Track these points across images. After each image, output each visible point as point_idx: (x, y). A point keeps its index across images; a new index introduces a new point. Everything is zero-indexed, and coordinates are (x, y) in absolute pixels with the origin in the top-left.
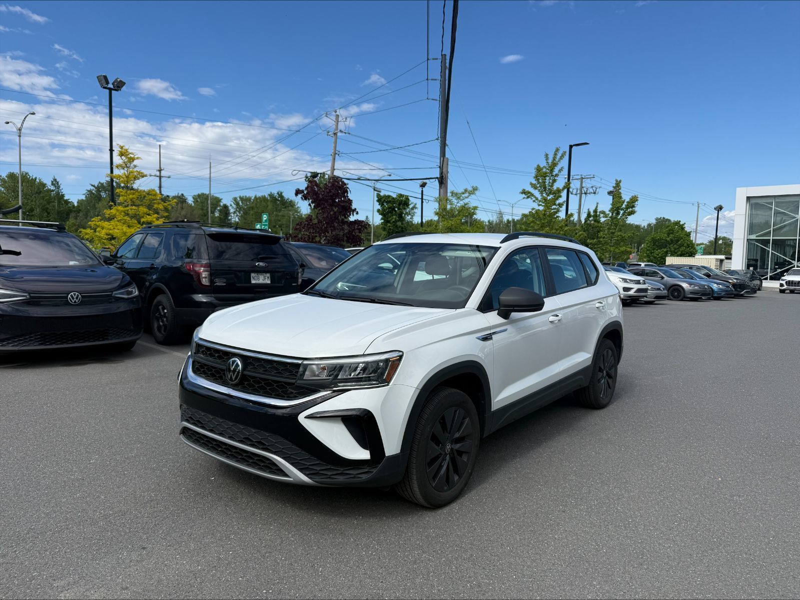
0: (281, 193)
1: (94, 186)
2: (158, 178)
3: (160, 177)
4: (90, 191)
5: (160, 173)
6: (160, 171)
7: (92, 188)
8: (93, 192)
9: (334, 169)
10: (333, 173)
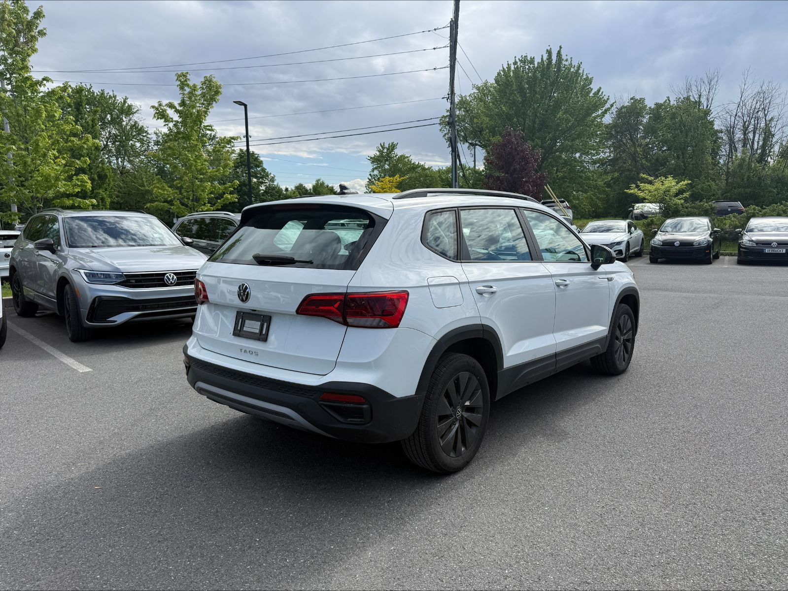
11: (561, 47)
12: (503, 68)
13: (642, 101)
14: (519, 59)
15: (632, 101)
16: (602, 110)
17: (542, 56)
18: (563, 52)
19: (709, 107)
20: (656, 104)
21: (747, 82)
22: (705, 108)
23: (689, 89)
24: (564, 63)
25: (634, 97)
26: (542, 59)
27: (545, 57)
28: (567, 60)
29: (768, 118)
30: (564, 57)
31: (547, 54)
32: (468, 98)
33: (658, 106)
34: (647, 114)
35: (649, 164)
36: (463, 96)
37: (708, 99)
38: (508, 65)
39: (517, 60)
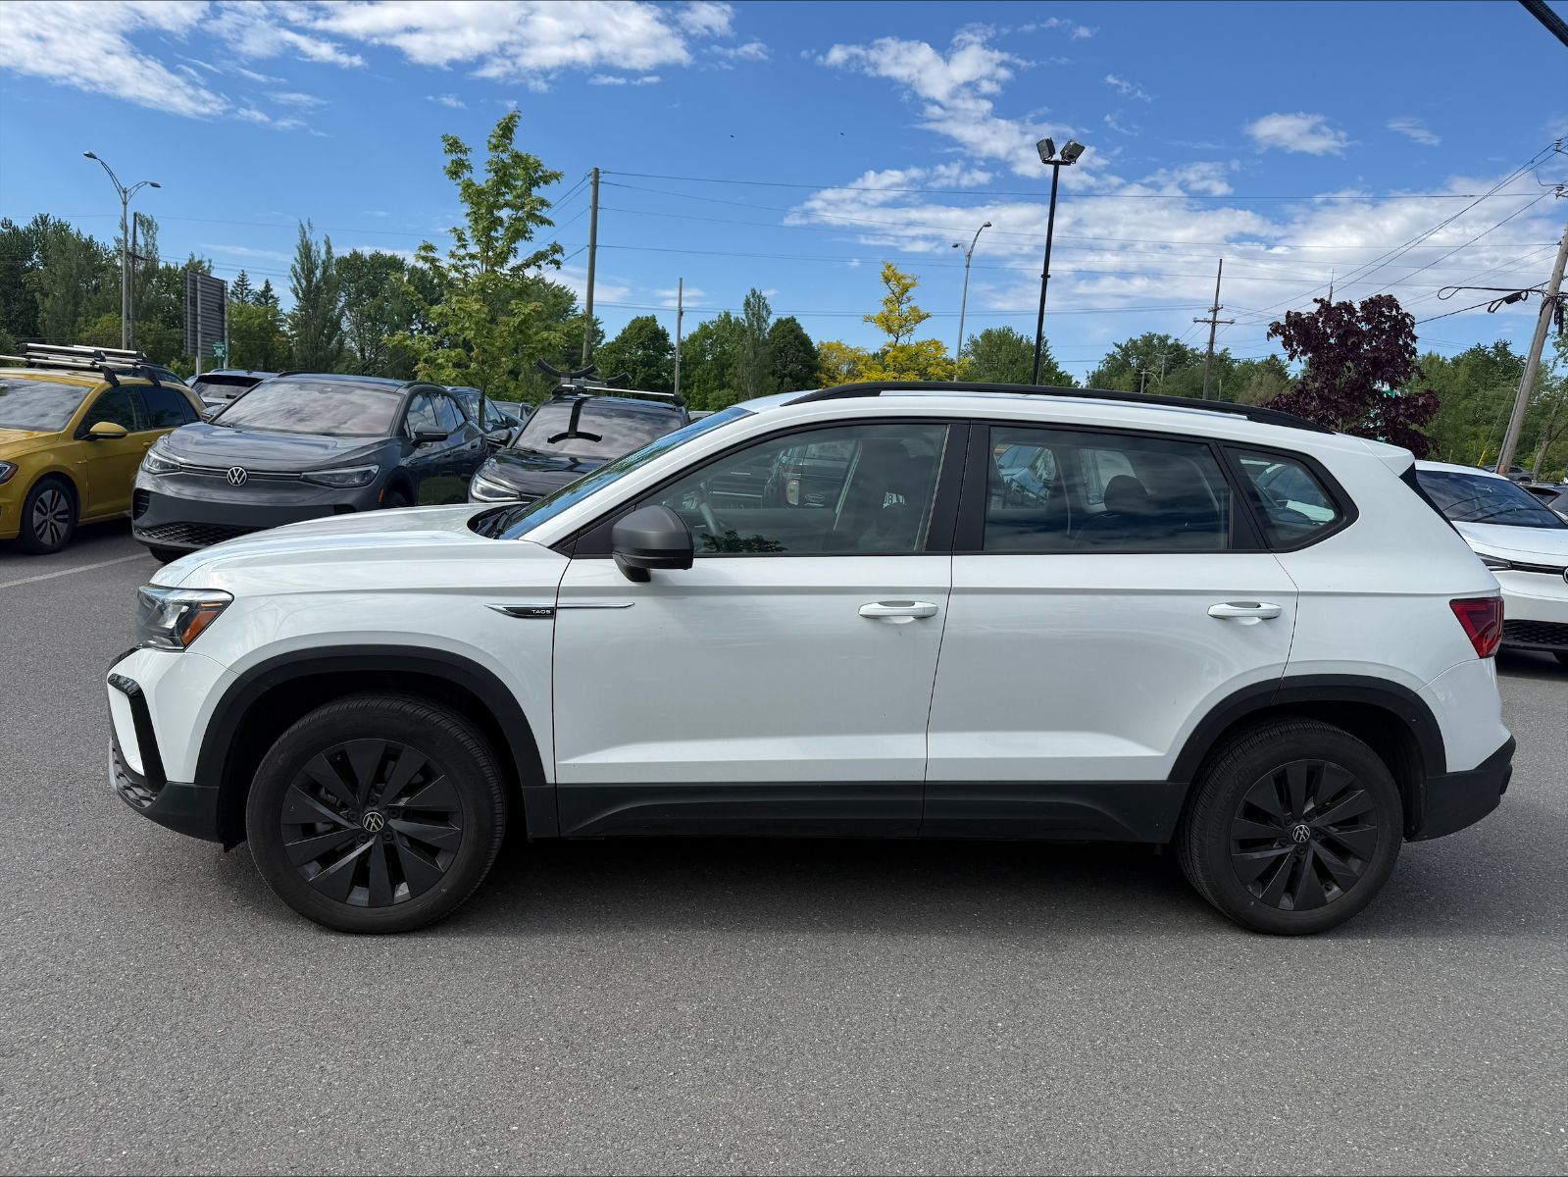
0: (1505, 345)
1: (1119, 347)
2: (1209, 326)
3: (1214, 323)
4: (1112, 357)
5: (1215, 315)
6: (1215, 310)
7: (1117, 350)
8: (1118, 356)
9: (1562, 278)
10: (1557, 289)
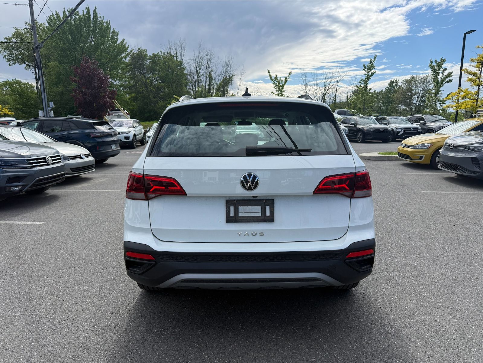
11: (96, 8)
12: (53, 14)
13: (145, 51)
14: (67, 10)
15: (139, 50)
16: (125, 53)
17: (83, 11)
18: (97, 11)
19: (182, 59)
20: (153, 54)
21: (201, 48)
22: (180, 60)
23: (170, 47)
24: (99, 19)
25: (140, 48)
26: (83, 13)
27: (85, 12)
28: (100, 17)
29: (210, 70)
30: (99, 15)
31: (87, 11)
32: (22, 31)
33: (155, 55)
34: (148, 59)
35: (154, 90)
36: (19, 29)
37: (181, 55)
38: (56, 12)
39: (66, 11)
